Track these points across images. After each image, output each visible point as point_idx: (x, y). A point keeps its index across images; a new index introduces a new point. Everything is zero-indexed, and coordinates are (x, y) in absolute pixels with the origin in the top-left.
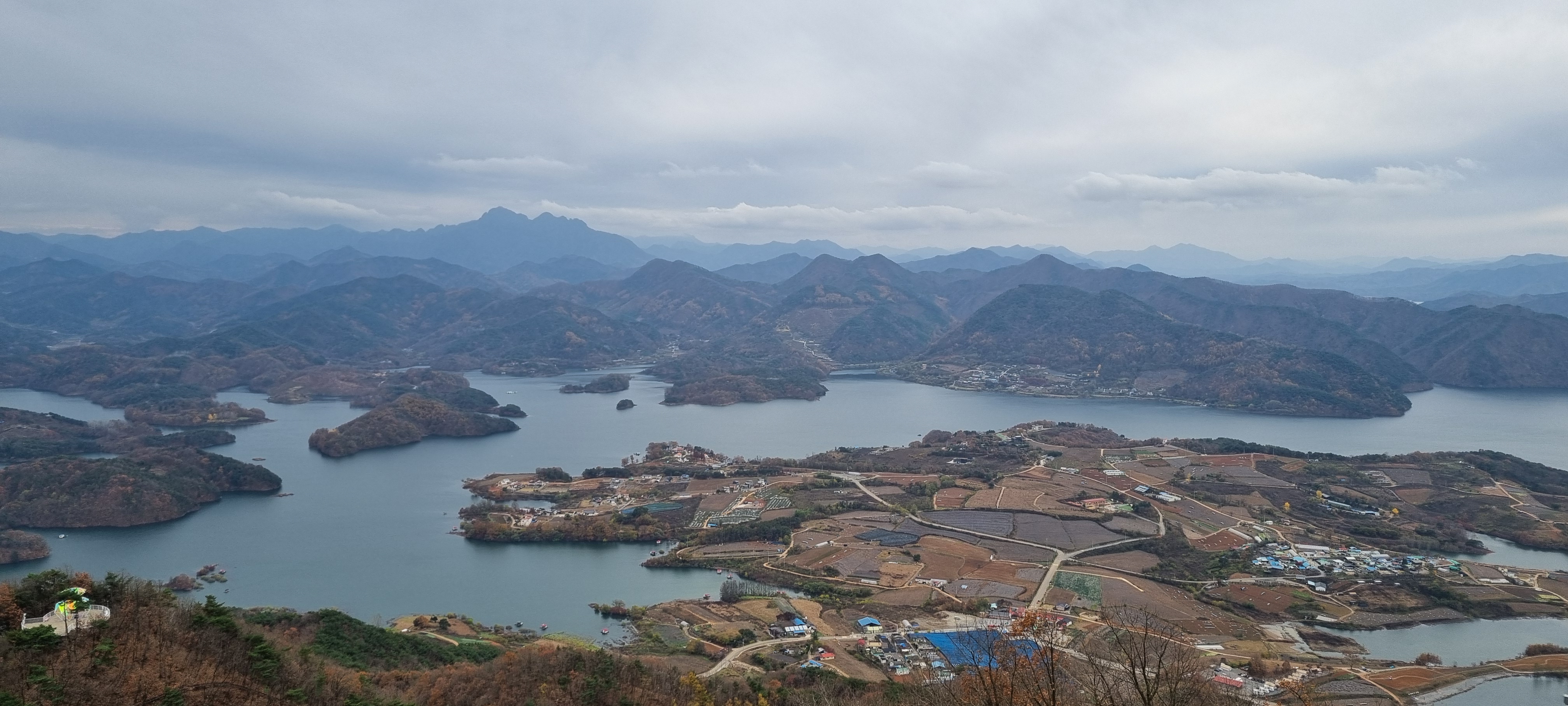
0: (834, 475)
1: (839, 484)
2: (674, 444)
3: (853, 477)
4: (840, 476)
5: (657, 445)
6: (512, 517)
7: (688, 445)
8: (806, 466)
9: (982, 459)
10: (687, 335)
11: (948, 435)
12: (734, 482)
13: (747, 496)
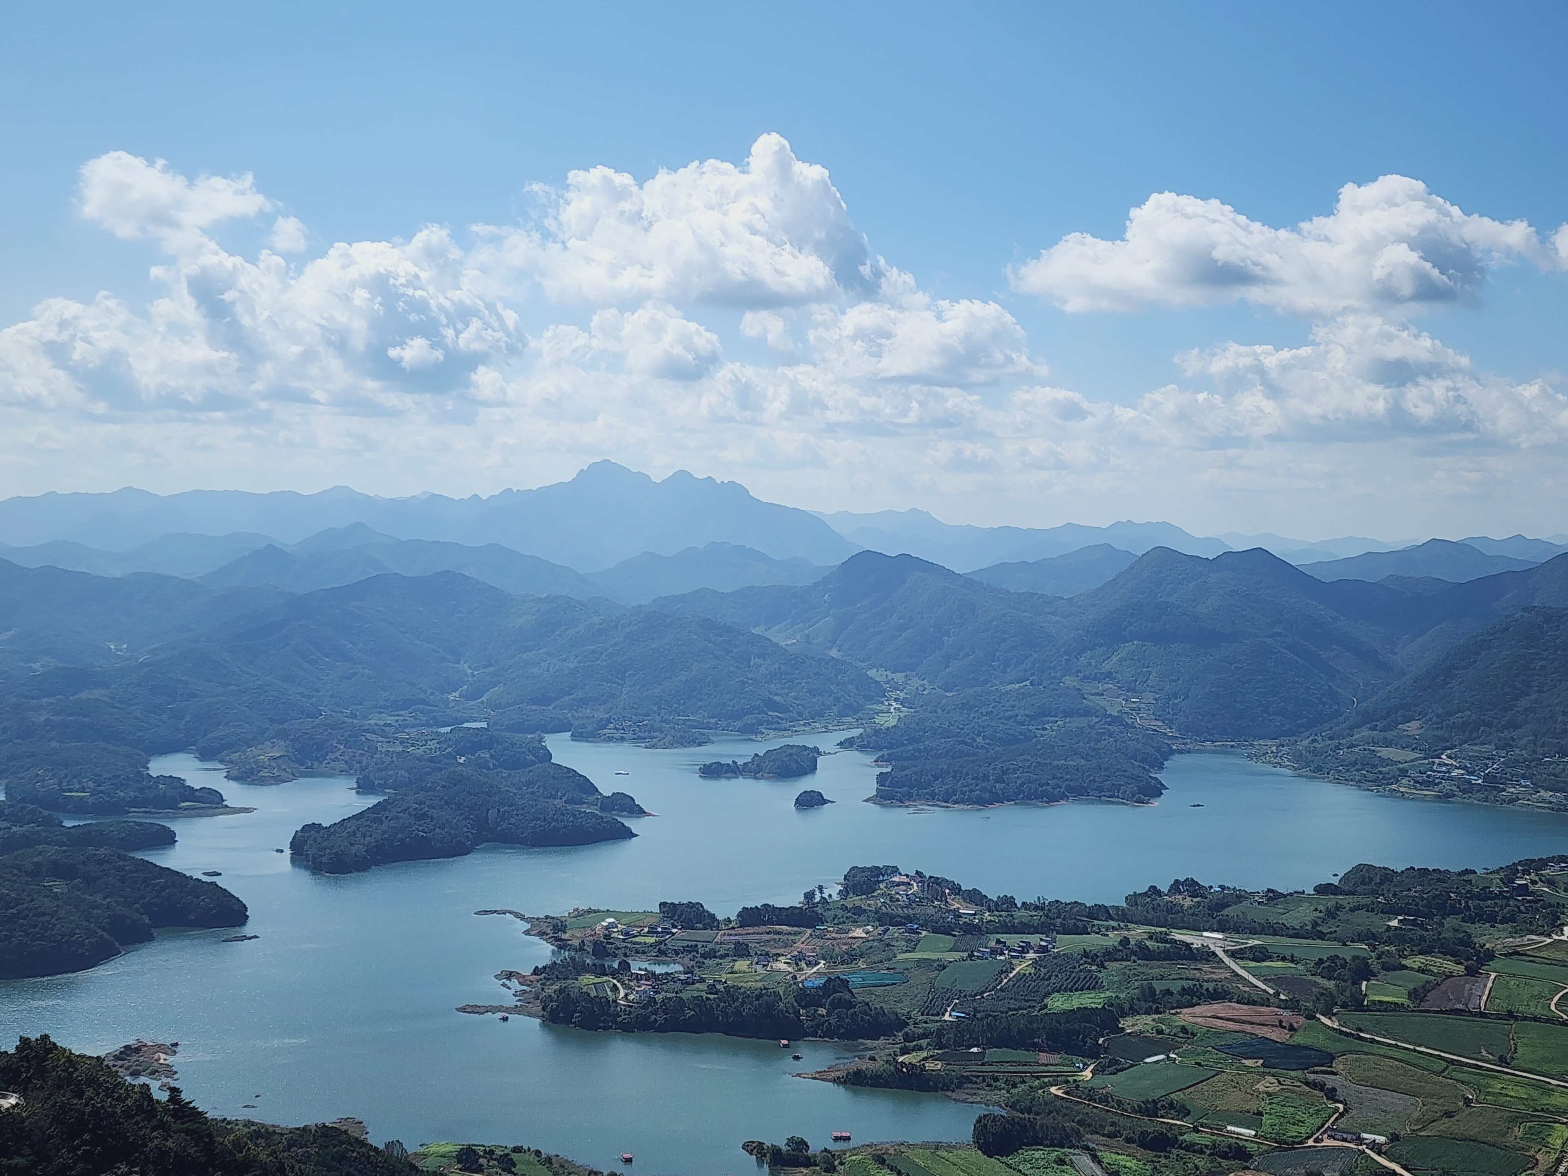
0: (1178, 935)
1: (1189, 953)
2: (895, 870)
3: (1213, 940)
4: (1188, 939)
5: (864, 869)
6: (619, 985)
7: (917, 872)
8: (1123, 916)
9: (1451, 921)
10: (916, 682)
11: (1387, 875)
12: (998, 941)
13: (1021, 967)
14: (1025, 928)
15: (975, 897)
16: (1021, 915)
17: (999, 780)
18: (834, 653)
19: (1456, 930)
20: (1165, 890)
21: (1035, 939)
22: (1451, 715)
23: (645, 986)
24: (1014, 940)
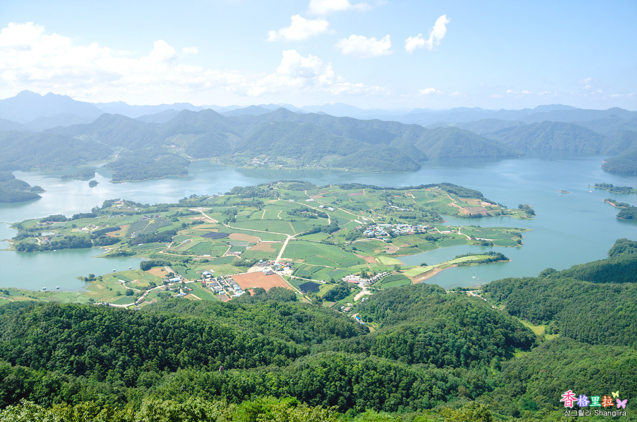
1: (194, 213)
2: (117, 200)
3: (200, 209)
4: (194, 210)
5: (108, 201)
6: (38, 240)
7: (124, 200)
8: (178, 206)
9: (256, 198)
10: (122, 149)
11: (241, 189)
12: (145, 216)
13: (152, 222)
14: (152, 212)
15: (139, 205)
16: (151, 209)
17: (145, 173)
18: (99, 142)
19: (257, 201)
20: (188, 198)
21: (155, 214)
22: (256, 148)
23: (46, 239)
24: (148, 215)
